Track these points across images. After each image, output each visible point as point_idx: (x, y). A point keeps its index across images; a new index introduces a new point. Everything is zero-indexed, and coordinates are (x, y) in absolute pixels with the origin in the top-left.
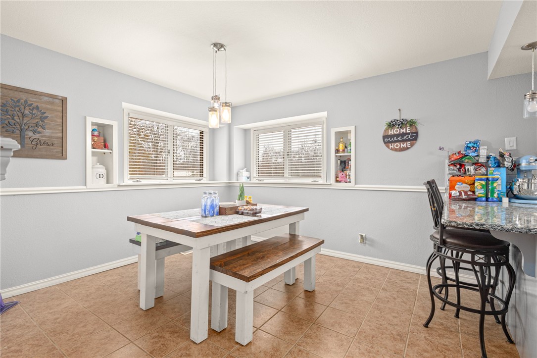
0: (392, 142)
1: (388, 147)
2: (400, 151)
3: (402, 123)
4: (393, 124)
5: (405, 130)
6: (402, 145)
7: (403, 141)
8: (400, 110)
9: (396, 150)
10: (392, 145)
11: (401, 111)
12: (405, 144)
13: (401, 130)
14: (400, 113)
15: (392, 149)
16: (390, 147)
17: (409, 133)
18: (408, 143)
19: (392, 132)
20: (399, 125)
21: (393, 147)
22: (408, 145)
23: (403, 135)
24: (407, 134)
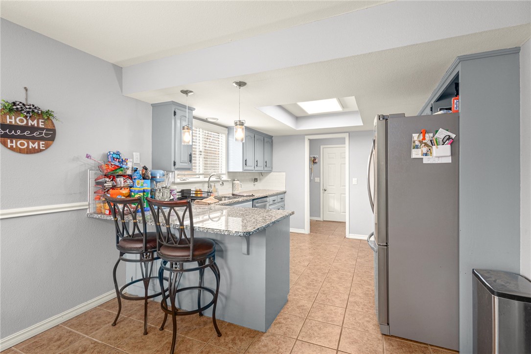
0: (12, 137)
1: (5, 144)
2: (27, 153)
3: (33, 111)
4: (17, 108)
5: (35, 122)
6: (31, 144)
7: (34, 139)
8: (26, 89)
9: (20, 151)
10: (12, 142)
11: (28, 92)
12: (36, 144)
13: (30, 122)
14: (27, 94)
15: (11, 148)
16: (9, 145)
17: (42, 129)
18: (41, 143)
19: (13, 121)
20: (28, 112)
21: (14, 145)
22: (41, 146)
23: (33, 129)
24: (38, 129)
